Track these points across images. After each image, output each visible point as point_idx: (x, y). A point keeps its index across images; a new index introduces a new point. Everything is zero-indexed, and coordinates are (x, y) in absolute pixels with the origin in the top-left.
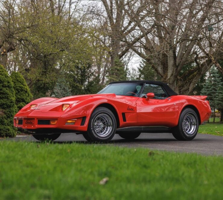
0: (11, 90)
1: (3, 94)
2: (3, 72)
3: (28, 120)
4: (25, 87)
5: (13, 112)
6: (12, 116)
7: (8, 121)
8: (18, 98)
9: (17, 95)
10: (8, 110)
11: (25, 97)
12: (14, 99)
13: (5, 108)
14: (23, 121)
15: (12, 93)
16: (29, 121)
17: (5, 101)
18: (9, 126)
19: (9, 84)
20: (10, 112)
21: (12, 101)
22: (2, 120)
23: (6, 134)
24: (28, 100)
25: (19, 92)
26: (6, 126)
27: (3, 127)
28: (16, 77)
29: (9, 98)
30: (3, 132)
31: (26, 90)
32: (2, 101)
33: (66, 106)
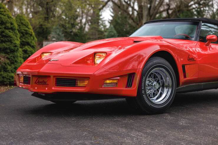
0: (15, 33)
1: (5, 36)
2: (5, 12)
3: (39, 78)
4: (30, 30)
5: (18, 57)
6: (16, 61)
7: (12, 67)
8: (23, 41)
9: (21, 38)
10: (11, 55)
11: (29, 41)
12: (18, 42)
13: (9, 52)
14: (31, 78)
15: (16, 36)
16: (41, 80)
17: (8, 45)
18: (13, 72)
19: (12, 26)
20: (14, 57)
21: (16, 45)
22: (5, 66)
23: (10, 82)
24: (33, 43)
25: (24, 35)
26: (9, 73)
27: (6, 74)
28: (20, 20)
29: (12, 41)
30: (6, 80)
31: (31, 33)
32: (5, 45)
33: (100, 56)
